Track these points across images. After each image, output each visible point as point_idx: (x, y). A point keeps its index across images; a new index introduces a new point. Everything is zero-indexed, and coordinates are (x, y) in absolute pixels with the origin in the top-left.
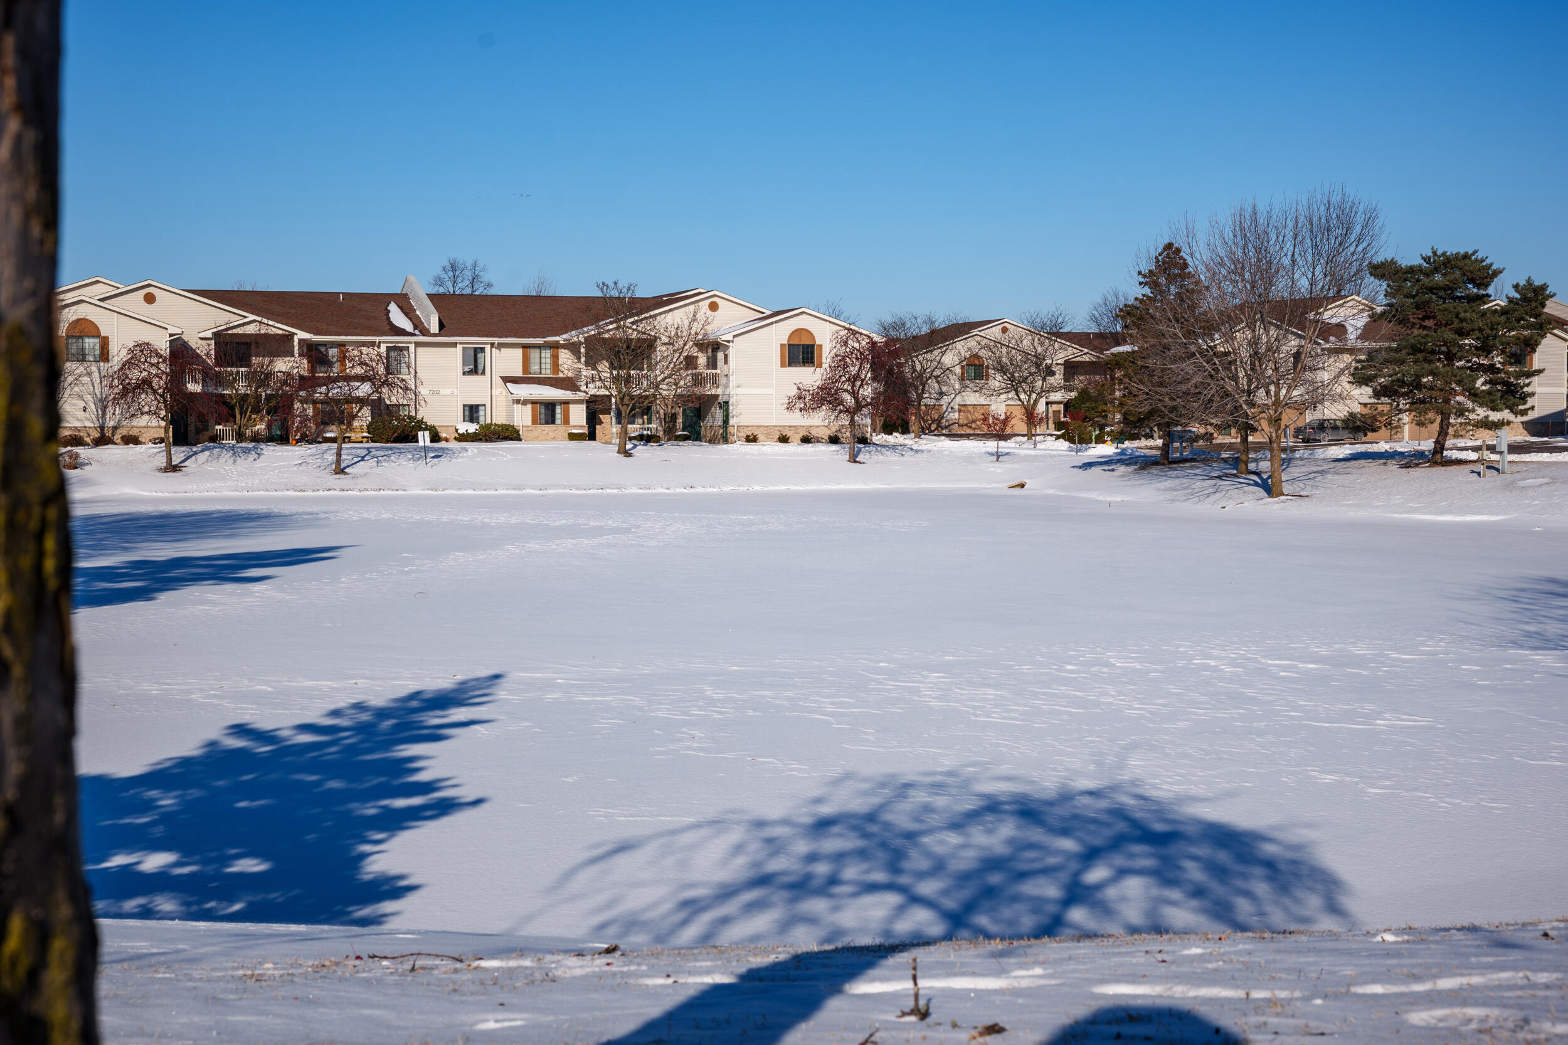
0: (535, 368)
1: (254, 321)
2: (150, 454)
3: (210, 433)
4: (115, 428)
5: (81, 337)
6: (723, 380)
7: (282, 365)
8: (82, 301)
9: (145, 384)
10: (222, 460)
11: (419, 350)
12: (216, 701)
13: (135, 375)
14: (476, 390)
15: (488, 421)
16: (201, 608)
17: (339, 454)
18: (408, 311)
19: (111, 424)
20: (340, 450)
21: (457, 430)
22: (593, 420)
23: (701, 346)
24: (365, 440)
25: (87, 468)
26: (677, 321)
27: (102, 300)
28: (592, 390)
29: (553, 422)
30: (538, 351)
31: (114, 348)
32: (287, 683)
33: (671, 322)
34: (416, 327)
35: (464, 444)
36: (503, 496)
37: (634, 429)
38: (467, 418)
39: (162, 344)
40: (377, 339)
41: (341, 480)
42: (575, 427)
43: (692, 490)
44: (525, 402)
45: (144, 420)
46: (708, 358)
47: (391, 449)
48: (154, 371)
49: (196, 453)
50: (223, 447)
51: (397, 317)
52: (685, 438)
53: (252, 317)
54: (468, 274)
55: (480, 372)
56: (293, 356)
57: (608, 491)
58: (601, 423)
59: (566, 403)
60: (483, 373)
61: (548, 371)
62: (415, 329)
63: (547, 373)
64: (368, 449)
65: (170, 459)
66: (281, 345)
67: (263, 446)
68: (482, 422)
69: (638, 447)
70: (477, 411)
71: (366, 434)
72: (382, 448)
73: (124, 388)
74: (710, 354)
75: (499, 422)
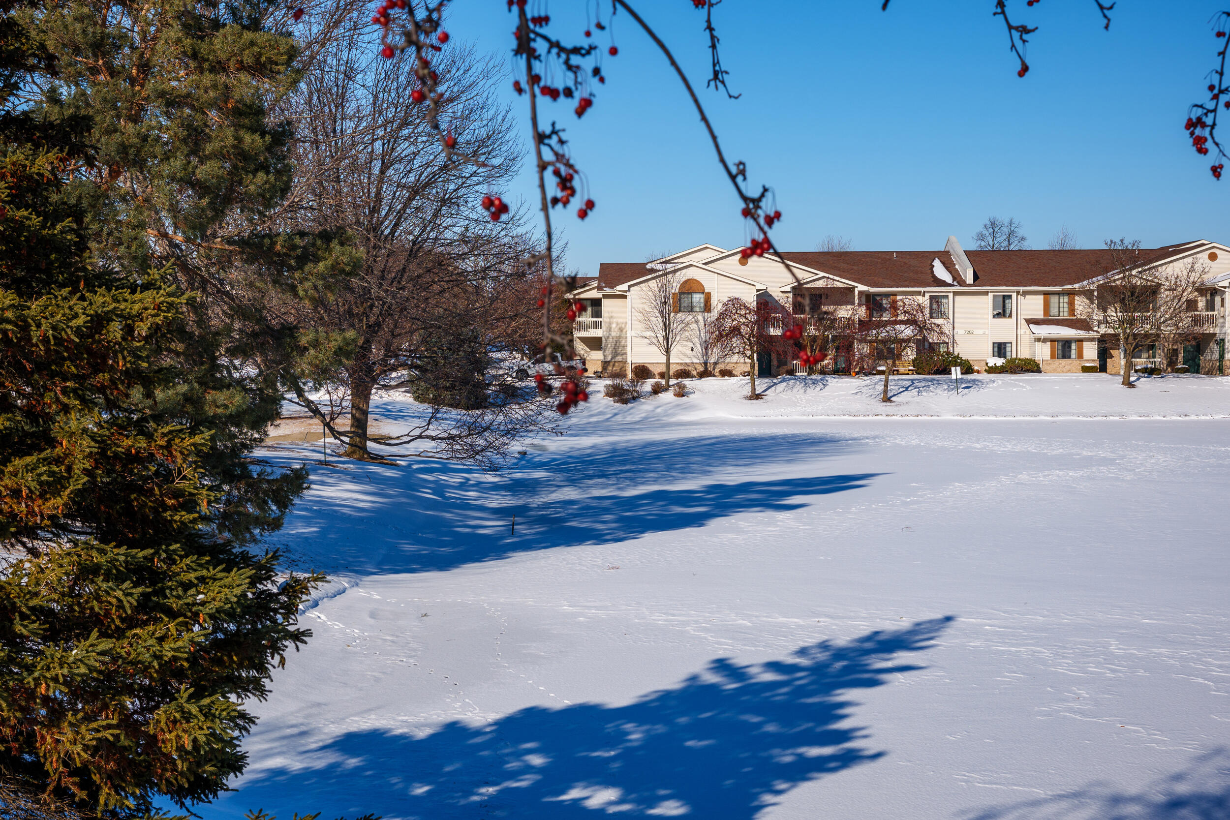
0: (1054, 311)
1: (824, 277)
2: (739, 385)
3: (790, 367)
4: (716, 364)
5: (690, 293)
6: (1220, 320)
7: (843, 312)
8: (691, 265)
9: (735, 331)
10: (795, 390)
11: (957, 297)
12: (703, 635)
13: (728, 324)
14: (1004, 330)
15: (1014, 356)
16: (730, 536)
17: (886, 386)
18: (949, 266)
19: (712, 361)
20: (887, 381)
21: (987, 364)
22: (1104, 355)
23: (1202, 290)
24: (910, 373)
25: (692, 396)
26: (1177, 271)
27: (705, 264)
28: (1103, 330)
29: (1069, 357)
30: (1057, 297)
31: (714, 301)
32: (765, 619)
33: (1170, 273)
34: (954, 279)
35: (993, 376)
36: (1019, 423)
37: (1141, 362)
38: (996, 354)
39: (750, 298)
40: (922, 289)
41: (888, 408)
42: (1088, 361)
43: (1187, 418)
44: (1045, 341)
45: (735, 358)
46: (1207, 301)
47: (931, 380)
48: (743, 320)
49: (775, 384)
50: (797, 379)
51: (940, 271)
52: (1185, 371)
53: (822, 274)
54: (1005, 230)
55: (1007, 315)
56: (854, 304)
57: (1111, 418)
58: (1112, 357)
59: (1081, 341)
60: (1010, 316)
61: (1066, 314)
62: (954, 280)
63: (1065, 315)
64: (912, 381)
65: (754, 389)
66: (844, 296)
67: (828, 378)
68: (1009, 357)
69: (1142, 379)
70: (1005, 348)
71: (911, 368)
72: (924, 380)
73: (720, 333)
74: (1209, 297)
75: (1023, 357)
